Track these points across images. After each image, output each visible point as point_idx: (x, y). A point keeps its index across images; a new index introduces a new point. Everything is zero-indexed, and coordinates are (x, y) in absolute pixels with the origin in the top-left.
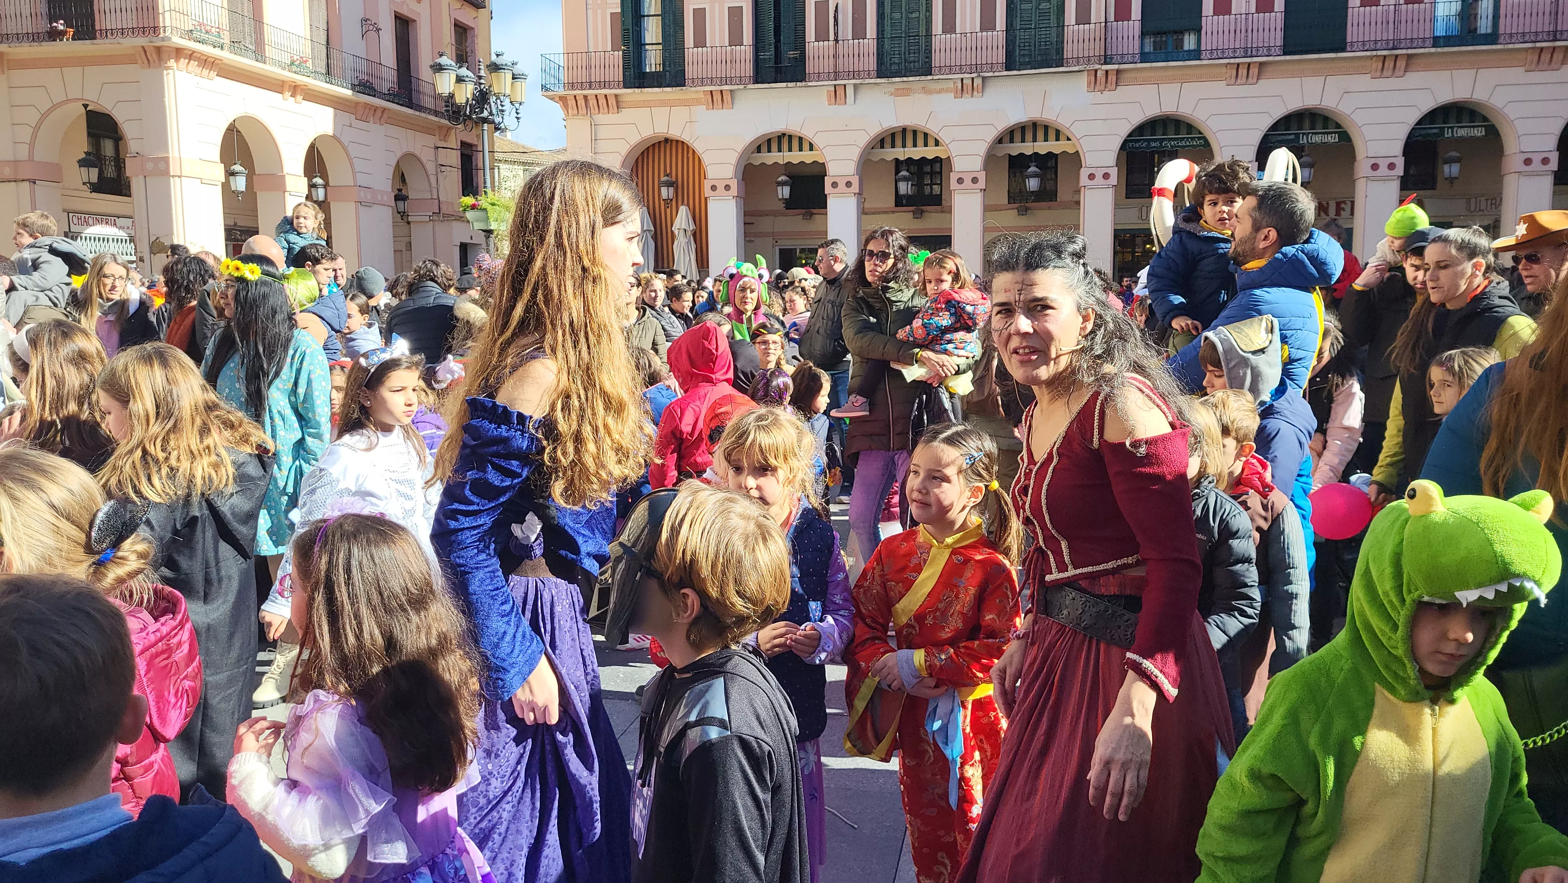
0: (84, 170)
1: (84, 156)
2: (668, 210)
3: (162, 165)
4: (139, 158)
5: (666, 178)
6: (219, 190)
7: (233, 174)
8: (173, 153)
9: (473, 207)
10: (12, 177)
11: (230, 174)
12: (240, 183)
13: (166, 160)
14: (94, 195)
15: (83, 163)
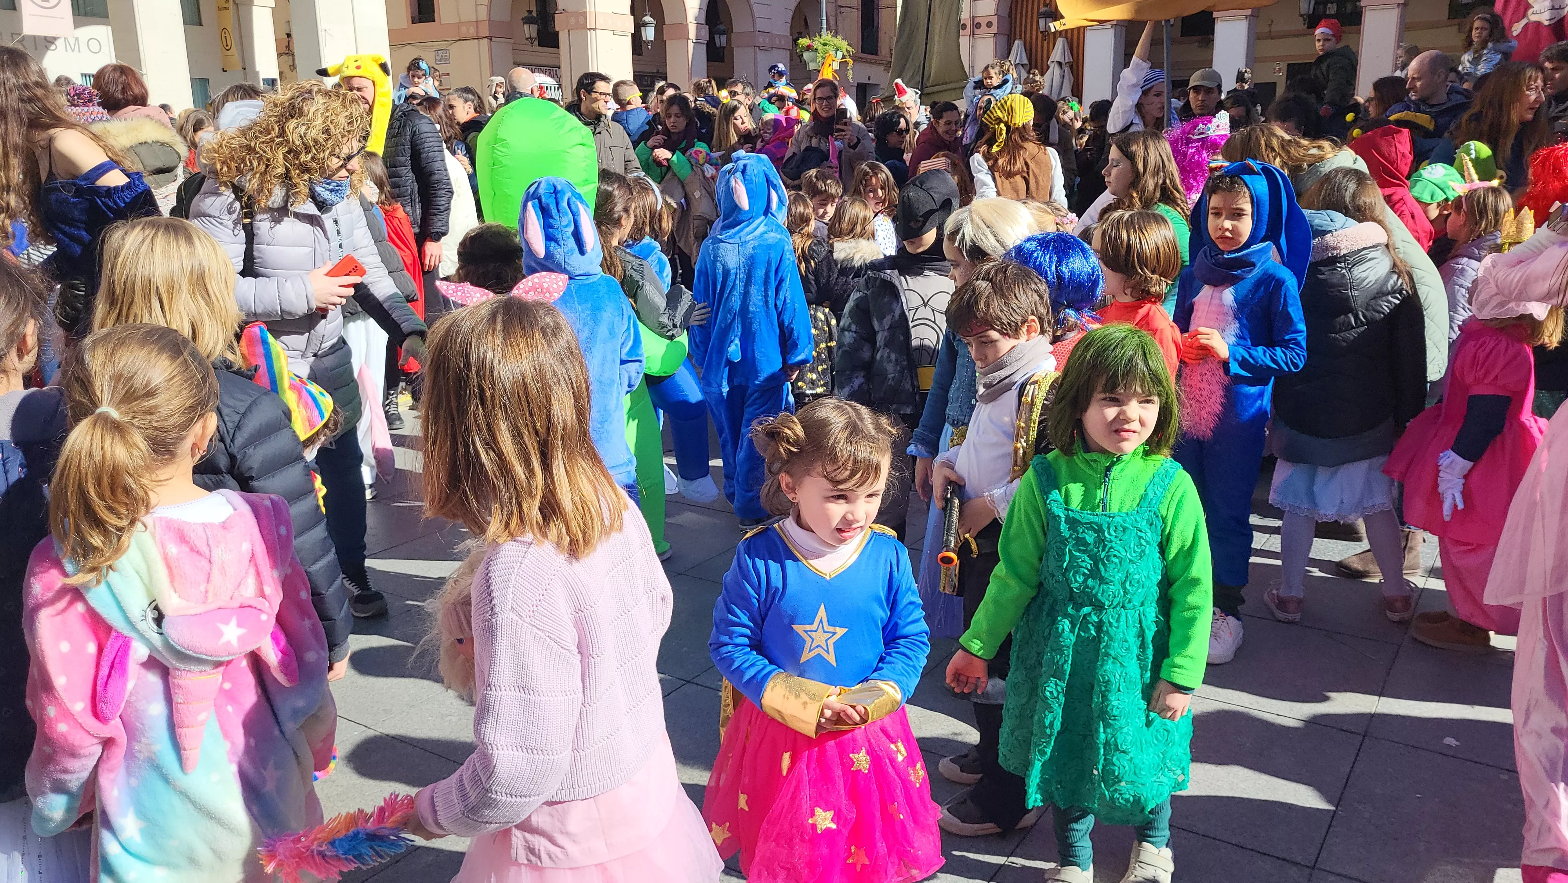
0: (526, 27)
1: (526, 14)
2: (1045, 43)
3: (581, 19)
4: (565, 14)
5: (1043, 9)
6: (628, 41)
7: (645, 24)
8: (590, 9)
9: (809, 48)
10: (475, 35)
11: (639, 26)
12: (649, 34)
13: (584, 14)
14: (540, 49)
15: (528, 20)
